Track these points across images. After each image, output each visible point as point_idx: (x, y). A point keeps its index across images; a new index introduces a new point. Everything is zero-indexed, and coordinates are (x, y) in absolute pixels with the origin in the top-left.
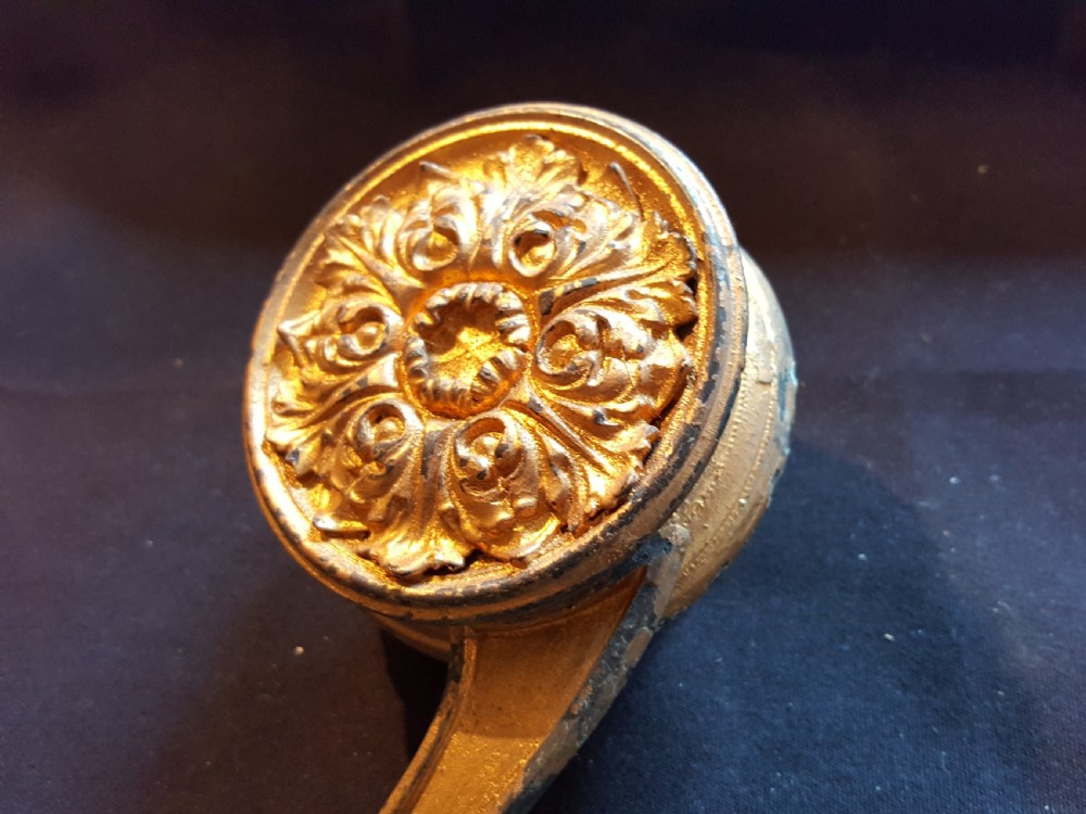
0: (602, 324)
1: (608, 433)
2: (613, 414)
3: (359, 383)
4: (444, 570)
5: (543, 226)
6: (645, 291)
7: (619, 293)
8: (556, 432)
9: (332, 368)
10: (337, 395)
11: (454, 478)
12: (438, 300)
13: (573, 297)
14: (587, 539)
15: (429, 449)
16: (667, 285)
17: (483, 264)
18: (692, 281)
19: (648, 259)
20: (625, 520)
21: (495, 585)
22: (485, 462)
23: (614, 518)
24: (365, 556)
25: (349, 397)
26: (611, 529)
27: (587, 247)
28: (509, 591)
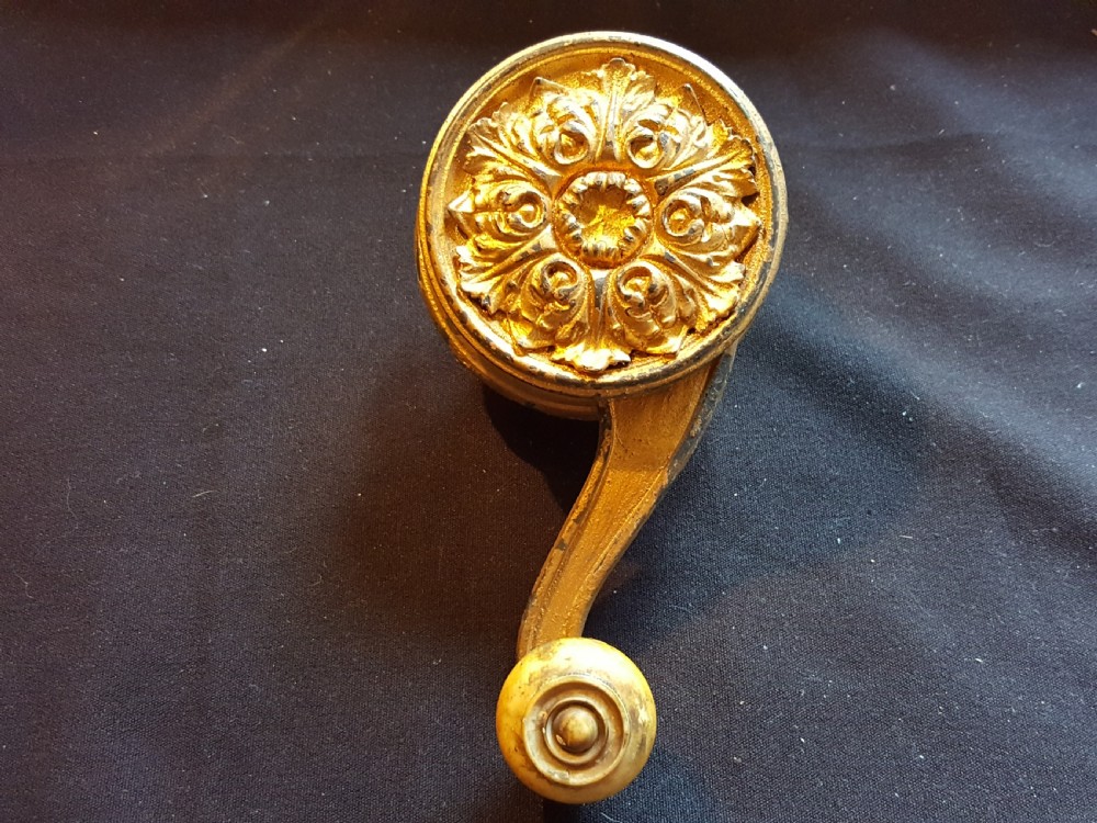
0: (704, 201)
1: (716, 272)
2: (717, 259)
3: (533, 248)
4: (620, 365)
5: (647, 132)
6: (723, 175)
7: (707, 178)
8: (683, 273)
9: (507, 238)
10: (515, 256)
11: (619, 308)
12: (579, 185)
13: (680, 183)
14: (712, 336)
15: (596, 291)
16: (738, 172)
17: (606, 158)
18: (752, 168)
19: (720, 153)
20: (735, 323)
21: (658, 370)
22: (640, 296)
23: (727, 323)
24: (561, 362)
25: (526, 257)
26: (727, 329)
27: (682, 146)
28: (667, 373)
